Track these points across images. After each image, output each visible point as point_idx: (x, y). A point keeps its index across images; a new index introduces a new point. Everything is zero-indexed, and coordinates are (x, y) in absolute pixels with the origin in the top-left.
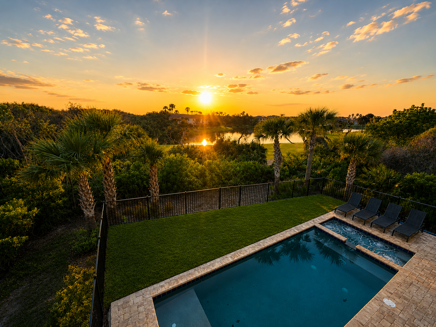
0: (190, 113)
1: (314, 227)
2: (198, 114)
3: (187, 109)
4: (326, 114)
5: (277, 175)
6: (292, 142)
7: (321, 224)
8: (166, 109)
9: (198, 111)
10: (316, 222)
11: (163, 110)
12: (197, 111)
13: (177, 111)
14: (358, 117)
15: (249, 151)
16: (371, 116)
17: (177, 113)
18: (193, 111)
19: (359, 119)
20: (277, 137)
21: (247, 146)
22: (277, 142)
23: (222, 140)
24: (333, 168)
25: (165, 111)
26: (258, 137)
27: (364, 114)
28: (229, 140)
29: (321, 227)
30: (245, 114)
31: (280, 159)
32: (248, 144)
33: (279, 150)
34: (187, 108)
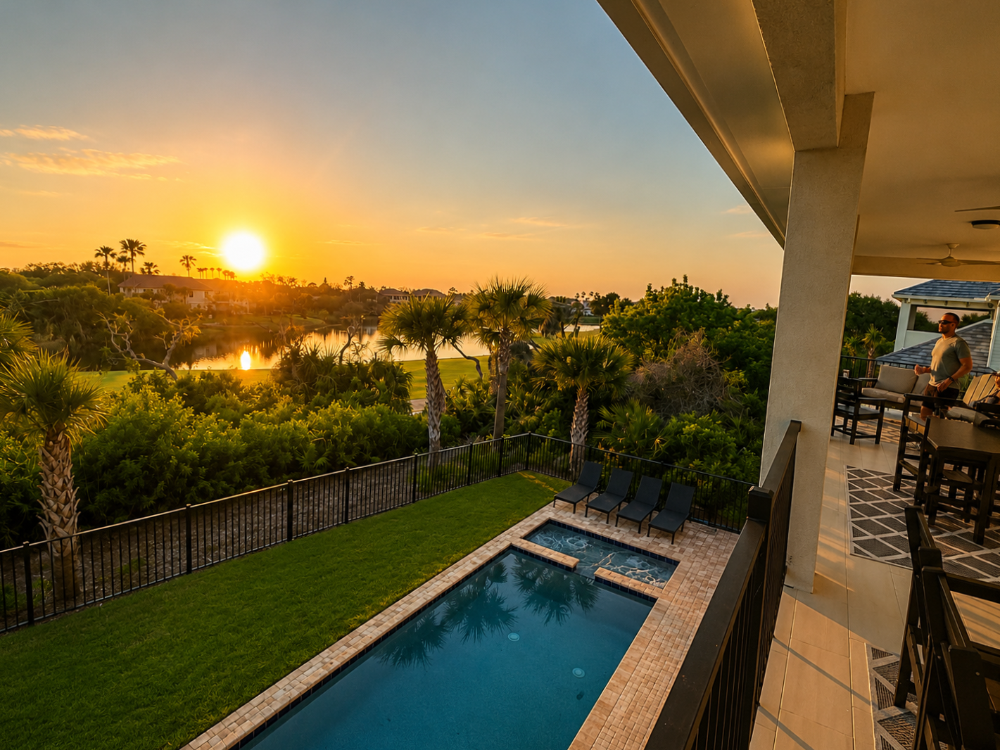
0: (195, 274)
1: (512, 548)
2: (222, 277)
3: (187, 261)
4: (526, 294)
5: (434, 435)
6: (467, 355)
7: (526, 537)
8: (110, 259)
9: (223, 270)
10: (515, 535)
11: (94, 260)
12: (219, 270)
13: (149, 265)
14: (592, 299)
15: (368, 381)
16: (612, 297)
17: (152, 270)
18: (206, 269)
19: (594, 303)
20: (431, 345)
21: (360, 368)
22: (431, 356)
23: (295, 353)
24: (548, 412)
25: (107, 264)
26: (389, 344)
27: (603, 294)
28: (315, 353)
29: (525, 545)
30: (355, 284)
31: (439, 395)
32: (365, 363)
33: (438, 376)
34: (186, 258)
